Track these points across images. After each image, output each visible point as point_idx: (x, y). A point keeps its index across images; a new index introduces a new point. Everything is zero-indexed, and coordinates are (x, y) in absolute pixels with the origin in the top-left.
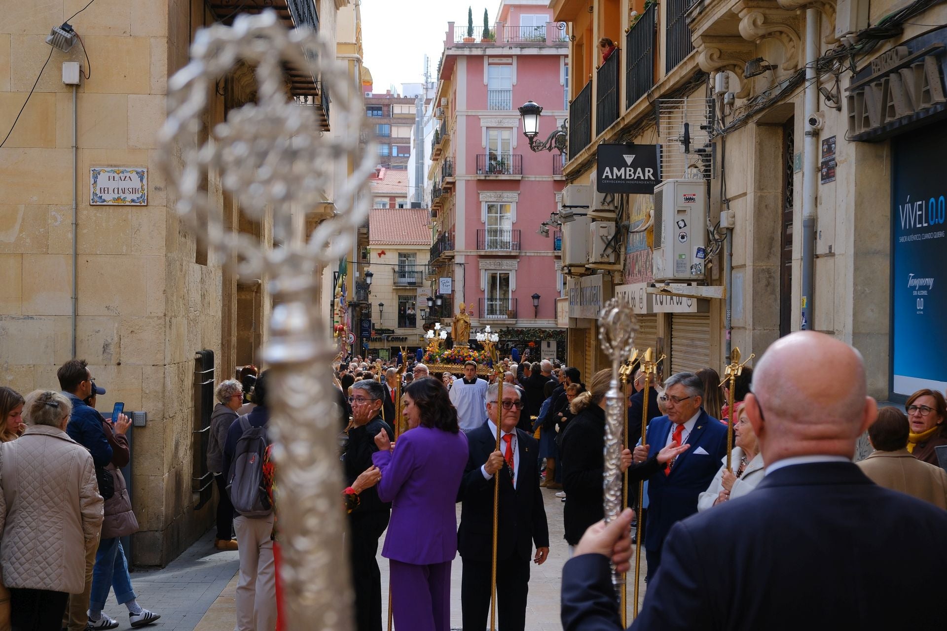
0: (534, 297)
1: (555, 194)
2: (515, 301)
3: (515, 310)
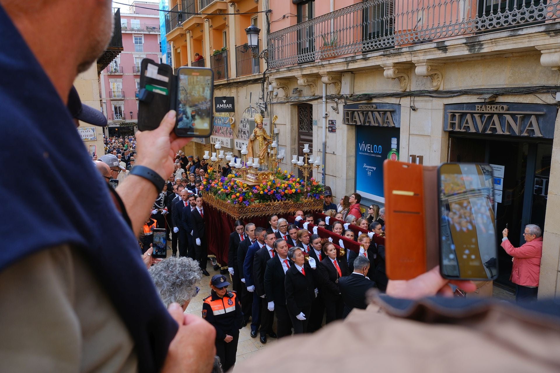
0: (130, 113)
2: (124, 114)
3: (124, 117)
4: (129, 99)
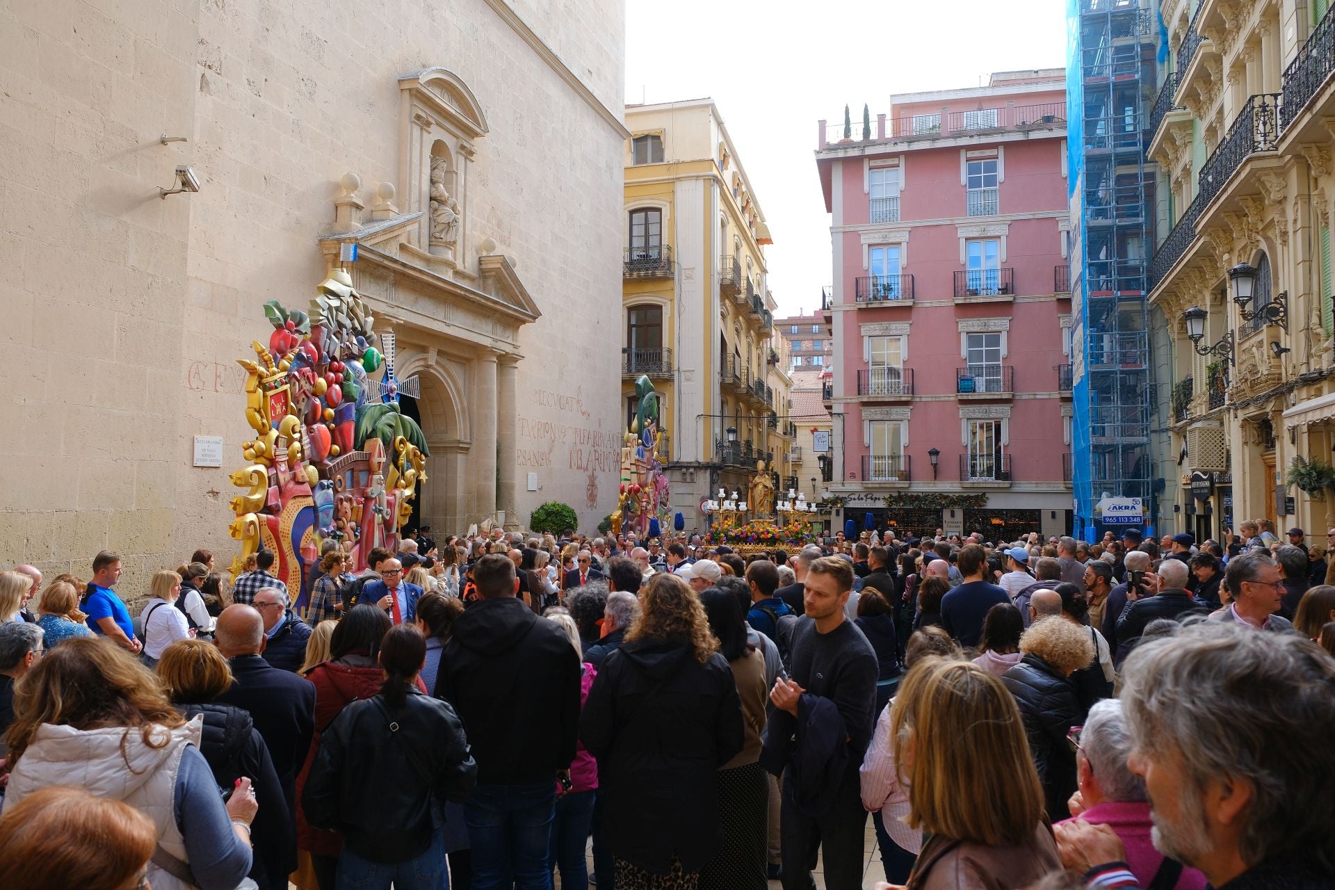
0: (931, 453)
1: (957, 322)
2: (907, 459)
3: (908, 469)
4: (930, 399)
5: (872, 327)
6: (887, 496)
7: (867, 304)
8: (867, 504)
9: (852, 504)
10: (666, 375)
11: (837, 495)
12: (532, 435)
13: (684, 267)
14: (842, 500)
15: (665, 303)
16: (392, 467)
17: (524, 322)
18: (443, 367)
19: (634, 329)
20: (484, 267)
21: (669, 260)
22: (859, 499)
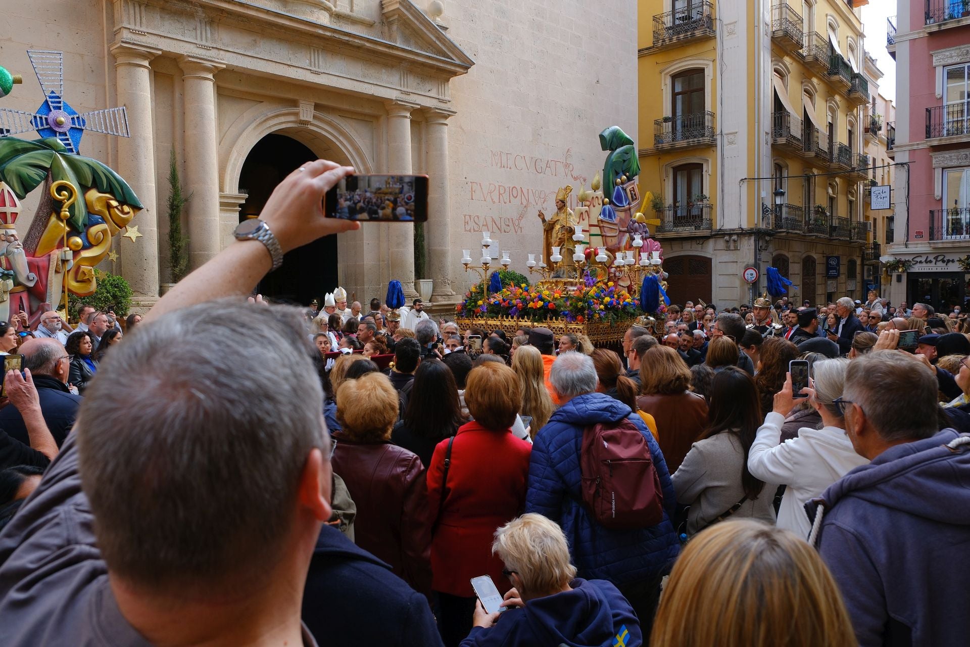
5: (948, 53)
6: (964, 257)
7: (940, 26)
8: (940, 268)
9: (917, 269)
10: (707, 140)
11: (898, 258)
12: (488, 199)
13: (725, 22)
14: (904, 263)
15: (707, 65)
16: (53, 219)
17: (455, 74)
18: (329, 124)
19: (679, 97)
20: (386, 10)
21: (709, 17)
22: (926, 262)
